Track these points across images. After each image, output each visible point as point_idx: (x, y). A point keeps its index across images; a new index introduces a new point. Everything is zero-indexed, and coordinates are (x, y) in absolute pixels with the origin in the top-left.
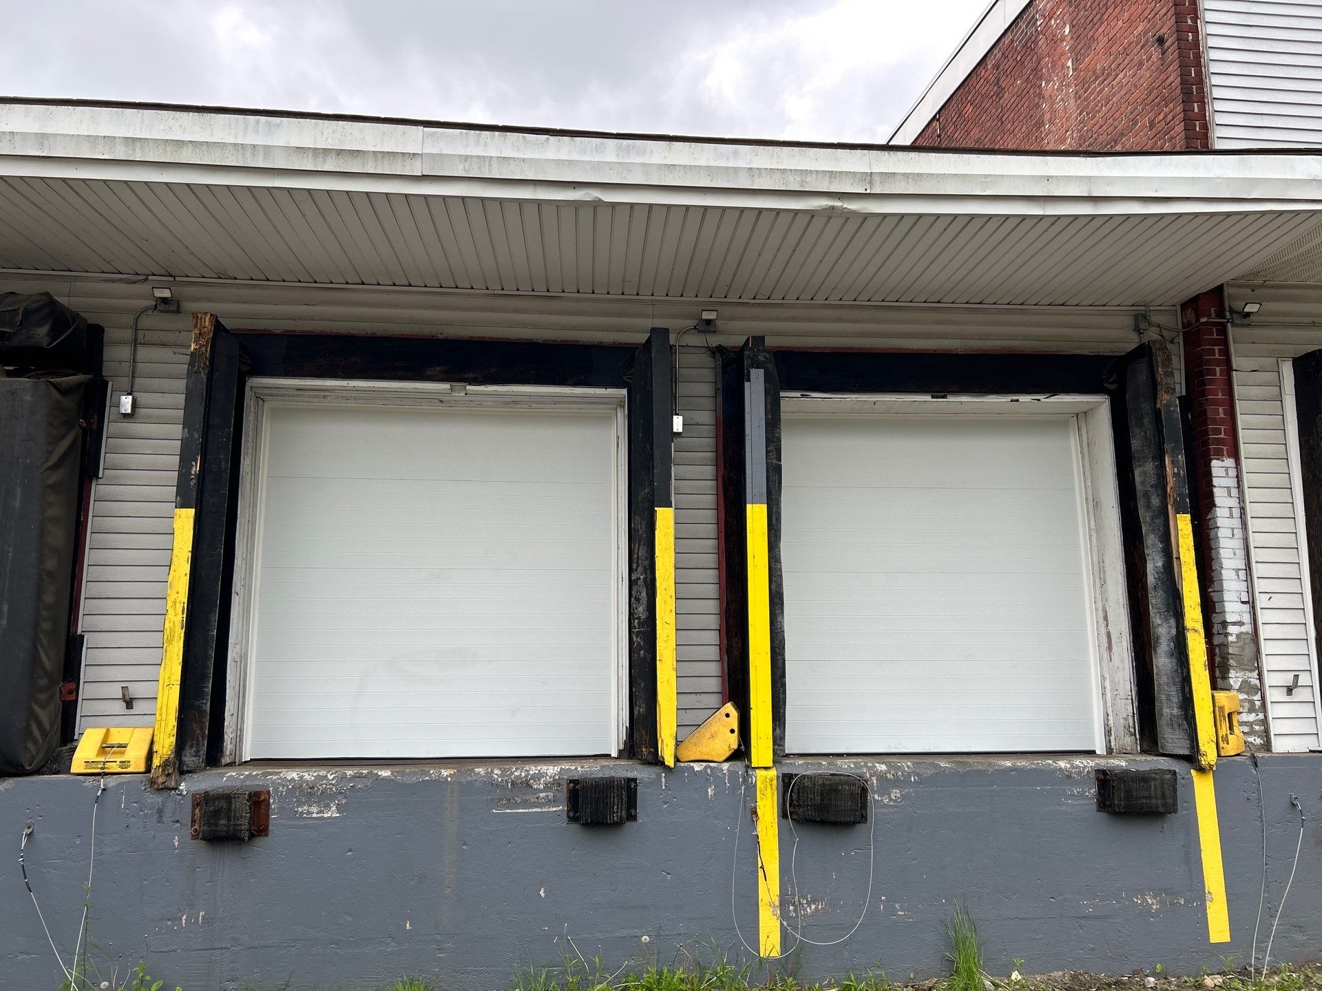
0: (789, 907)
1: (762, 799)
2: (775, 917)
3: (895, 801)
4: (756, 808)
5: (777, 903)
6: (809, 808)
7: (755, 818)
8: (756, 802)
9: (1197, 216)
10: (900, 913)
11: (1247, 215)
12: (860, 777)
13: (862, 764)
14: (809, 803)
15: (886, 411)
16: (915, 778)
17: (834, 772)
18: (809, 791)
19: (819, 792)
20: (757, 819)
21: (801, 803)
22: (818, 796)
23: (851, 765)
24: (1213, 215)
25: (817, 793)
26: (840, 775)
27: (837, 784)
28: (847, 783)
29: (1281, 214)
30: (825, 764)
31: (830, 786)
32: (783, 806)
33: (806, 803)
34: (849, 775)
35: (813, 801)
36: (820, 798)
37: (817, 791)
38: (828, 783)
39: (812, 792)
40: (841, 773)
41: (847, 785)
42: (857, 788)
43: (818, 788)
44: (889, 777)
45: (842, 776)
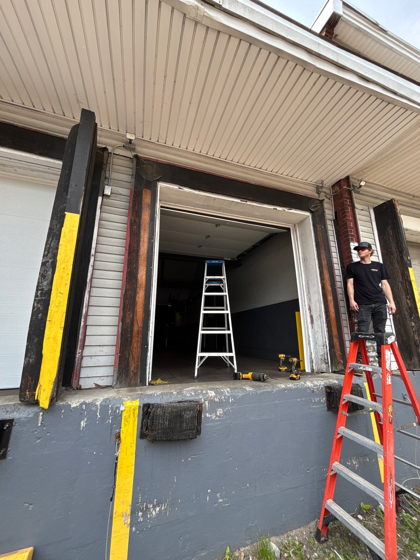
0: (138, 513)
1: (125, 425)
2: (126, 525)
3: (219, 417)
4: (119, 433)
5: (129, 512)
6: (160, 431)
7: (118, 442)
8: (121, 428)
9: (377, 98)
10: (220, 500)
11: (396, 106)
12: (198, 402)
13: (200, 391)
14: (160, 428)
15: (219, 209)
16: (231, 399)
17: (181, 400)
18: (160, 418)
19: (168, 418)
20: (120, 442)
21: (153, 428)
22: (166, 421)
23: (192, 393)
24: (383, 101)
25: (167, 419)
26: (185, 402)
27: (181, 411)
28: (189, 409)
29: (407, 110)
30: (175, 394)
31: (177, 412)
32: (141, 430)
33: (157, 428)
34: (190, 401)
35: (163, 425)
36: (168, 423)
37: (167, 417)
38: (175, 411)
39: (163, 419)
40: (185, 400)
41: (188, 411)
42: (195, 412)
43: (167, 415)
44: (216, 400)
45: (186, 402)
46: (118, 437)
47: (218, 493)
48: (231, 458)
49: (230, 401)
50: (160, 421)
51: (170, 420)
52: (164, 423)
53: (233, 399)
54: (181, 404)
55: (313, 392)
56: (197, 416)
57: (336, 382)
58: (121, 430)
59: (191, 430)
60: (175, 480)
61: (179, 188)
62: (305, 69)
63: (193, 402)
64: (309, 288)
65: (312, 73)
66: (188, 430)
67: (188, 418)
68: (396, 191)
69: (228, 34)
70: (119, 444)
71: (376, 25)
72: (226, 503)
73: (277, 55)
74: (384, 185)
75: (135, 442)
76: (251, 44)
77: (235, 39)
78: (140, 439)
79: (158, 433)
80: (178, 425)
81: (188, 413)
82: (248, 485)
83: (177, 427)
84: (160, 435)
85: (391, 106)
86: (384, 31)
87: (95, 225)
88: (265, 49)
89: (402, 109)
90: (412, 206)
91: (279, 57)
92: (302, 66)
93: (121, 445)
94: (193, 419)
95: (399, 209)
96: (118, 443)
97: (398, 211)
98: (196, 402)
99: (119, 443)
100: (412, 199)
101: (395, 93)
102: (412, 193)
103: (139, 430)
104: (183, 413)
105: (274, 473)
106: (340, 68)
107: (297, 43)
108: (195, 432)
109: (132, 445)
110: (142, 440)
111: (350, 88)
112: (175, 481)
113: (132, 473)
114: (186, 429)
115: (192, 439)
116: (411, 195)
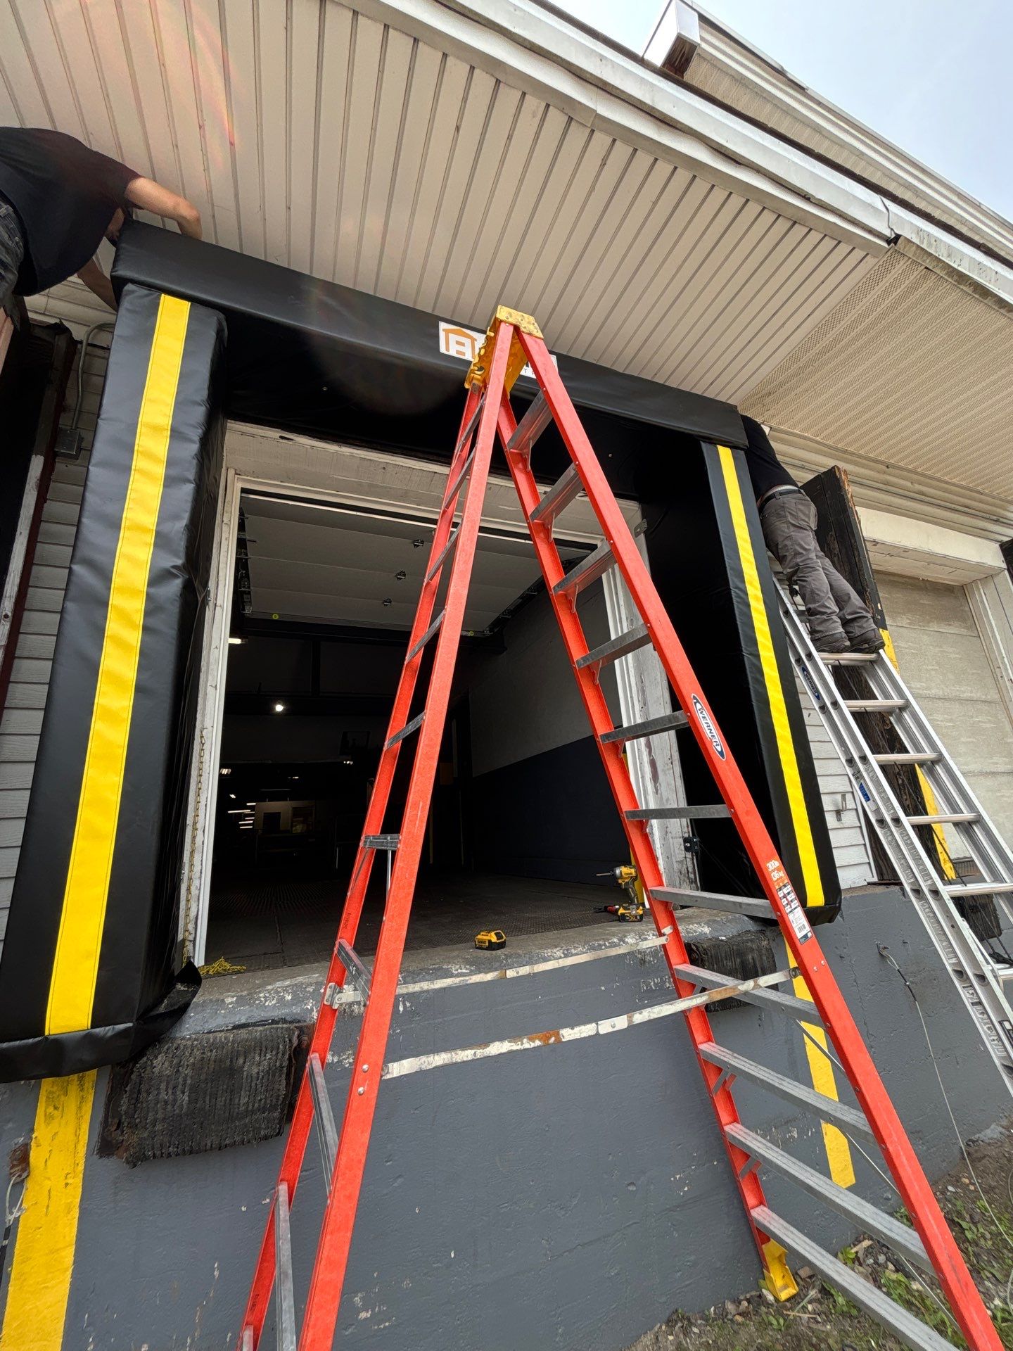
1: (49, 1119)
4: (26, 1147)
6: (158, 1127)
7: (20, 1176)
8: (32, 1130)
9: (764, 208)
10: (363, 1315)
11: (811, 229)
12: (299, 1021)
13: (310, 989)
14: (160, 1116)
15: (404, 496)
16: (404, 1004)
17: (243, 1021)
18: (163, 1086)
19: (189, 1082)
20: (24, 1175)
21: (138, 1120)
22: (183, 1093)
23: (286, 996)
24: (779, 216)
25: (184, 1084)
26: (255, 1024)
27: (234, 1055)
28: (261, 1046)
29: (840, 242)
30: (232, 1003)
31: (219, 1061)
32: (103, 1130)
33: (150, 1118)
34: (274, 1022)
35: (169, 1107)
36: (189, 1096)
37: (185, 1080)
38: (213, 1058)
39: (171, 1086)
40: (258, 1018)
41: (258, 1052)
42: (280, 1055)
43: (188, 1072)
44: (356, 1011)
45: (259, 1026)
46: (22, 1159)
47: (356, 1293)
48: (400, 1180)
49: (401, 1009)
50: (163, 1096)
51: (194, 1089)
52: (175, 1100)
53: (408, 1004)
54: (243, 1033)
55: (643, 962)
56: (285, 1064)
57: (706, 930)
58: (34, 1136)
59: (263, 1110)
60: (216, 1273)
61: (281, 437)
62: (571, 119)
63: (285, 1021)
64: (643, 691)
65: (593, 131)
66: (253, 1112)
67: (258, 1073)
68: (846, 452)
69: (350, 9)
70: (20, 1185)
71: (780, 72)
72: (384, 1321)
73: (492, 75)
74: (817, 438)
75: (81, 1167)
76: (416, 40)
77: (369, 22)
78: (101, 1157)
79: (153, 1135)
80: (220, 1102)
81: (257, 1058)
82: (453, 1255)
83: (218, 1106)
84: (157, 1140)
85: (799, 231)
86: (801, 89)
87: (18, 533)
88: (458, 58)
89: (827, 238)
90: (887, 487)
91: (498, 82)
92: (562, 110)
93: (29, 1184)
94: (274, 1075)
95: (850, 490)
96: (19, 1180)
97: (849, 496)
98: (291, 1022)
99: (23, 1181)
100: (884, 473)
101: (806, 197)
102: (882, 458)
103: (98, 1129)
104: (241, 1061)
105: (531, 1206)
106: (664, 126)
107: (540, 48)
108: (276, 1115)
109: (69, 1181)
110: (105, 1161)
111: (695, 177)
112: (214, 1276)
113: (66, 1270)
114: (247, 1111)
115: (266, 1138)
116: (881, 463)
